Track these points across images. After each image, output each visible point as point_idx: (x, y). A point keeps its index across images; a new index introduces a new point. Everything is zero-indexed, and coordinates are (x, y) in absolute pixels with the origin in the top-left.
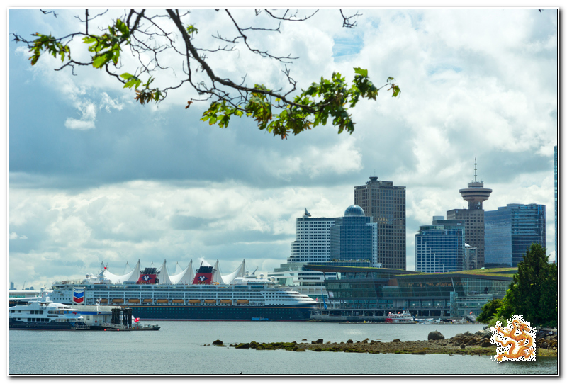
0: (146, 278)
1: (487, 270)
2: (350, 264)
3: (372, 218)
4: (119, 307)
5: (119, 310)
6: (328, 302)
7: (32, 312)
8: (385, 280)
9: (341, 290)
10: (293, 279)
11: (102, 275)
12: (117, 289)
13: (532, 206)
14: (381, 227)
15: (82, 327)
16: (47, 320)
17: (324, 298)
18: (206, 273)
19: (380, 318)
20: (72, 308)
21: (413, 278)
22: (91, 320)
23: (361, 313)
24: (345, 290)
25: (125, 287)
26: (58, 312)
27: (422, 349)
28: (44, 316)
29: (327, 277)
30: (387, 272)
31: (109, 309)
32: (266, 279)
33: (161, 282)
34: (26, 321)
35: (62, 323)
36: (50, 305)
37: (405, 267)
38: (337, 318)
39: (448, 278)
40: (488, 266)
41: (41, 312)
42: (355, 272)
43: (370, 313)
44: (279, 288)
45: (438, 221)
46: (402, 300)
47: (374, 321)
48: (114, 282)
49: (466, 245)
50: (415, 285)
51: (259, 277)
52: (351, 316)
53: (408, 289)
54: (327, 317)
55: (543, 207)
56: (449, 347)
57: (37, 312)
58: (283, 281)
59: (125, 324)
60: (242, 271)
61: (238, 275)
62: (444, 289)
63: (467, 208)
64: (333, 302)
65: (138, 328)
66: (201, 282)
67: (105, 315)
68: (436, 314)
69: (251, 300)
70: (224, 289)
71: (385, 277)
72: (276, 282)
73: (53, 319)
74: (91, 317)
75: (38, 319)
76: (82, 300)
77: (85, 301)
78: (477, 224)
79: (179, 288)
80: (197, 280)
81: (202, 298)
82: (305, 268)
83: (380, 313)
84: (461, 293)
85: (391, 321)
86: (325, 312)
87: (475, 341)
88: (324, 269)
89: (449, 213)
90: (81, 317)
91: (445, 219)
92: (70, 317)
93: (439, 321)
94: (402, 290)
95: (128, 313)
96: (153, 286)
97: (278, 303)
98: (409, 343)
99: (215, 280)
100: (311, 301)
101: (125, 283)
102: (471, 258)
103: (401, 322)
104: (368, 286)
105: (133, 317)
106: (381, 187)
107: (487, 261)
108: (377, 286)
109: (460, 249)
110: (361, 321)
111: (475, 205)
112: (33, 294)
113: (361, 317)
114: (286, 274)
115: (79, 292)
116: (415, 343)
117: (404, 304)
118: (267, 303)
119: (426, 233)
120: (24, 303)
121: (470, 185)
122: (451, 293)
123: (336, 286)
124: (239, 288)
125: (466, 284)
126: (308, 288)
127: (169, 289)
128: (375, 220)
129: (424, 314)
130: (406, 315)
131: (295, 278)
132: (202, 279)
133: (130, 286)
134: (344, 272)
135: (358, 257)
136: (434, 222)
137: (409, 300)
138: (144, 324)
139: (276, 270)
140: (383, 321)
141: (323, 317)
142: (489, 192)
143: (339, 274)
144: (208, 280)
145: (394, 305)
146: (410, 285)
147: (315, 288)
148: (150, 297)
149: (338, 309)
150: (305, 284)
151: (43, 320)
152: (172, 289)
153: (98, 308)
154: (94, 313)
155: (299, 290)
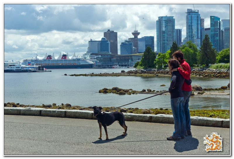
0: (49, 58)
1: (139, 54)
2: (103, 53)
3: (108, 41)
4: (40, 66)
5: (40, 67)
6: (97, 63)
7: (17, 68)
8: (112, 57)
9: (101, 60)
10: (88, 57)
11: (36, 57)
12: (41, 61)
13: (151, 37)
14: (111, 43)
15: (30, 71)
16: (21, 70)
17: (96, 62)
18: (65, 56)
19: (111, 67)
20: (27, 66)
21: (120, 56)
22: (33, 69)
23: (106, 66)
24: (102, 60)
25: (43, 60)
26: (24, 68)
27: (119, 75)
28: (20, 69)
29: (97, 57)
30: (113, 55)
31: (38, 66)
32: (81, 58)
33: (53, 59)
34: (15, 70)
35: (25, 71)
36: (21, 66)
37: (117, 53)
38: (100, 67)
39: (128, 56)
40: (139, 53)
41: (19, 68)
42: (104, 55)
43: (108, 66)
44: (84, 60)
45: (126, 41)
46: (117, 62)
47: (109, 68)
48: (40, 59)
49: (133, 47)
50: (120, 58)
51: (79, 57)
52: (103, 67)
53: (118, 59)
54: (97, 67)
55: (153, 37)
56: (126, 74)
57: (18, 68)
58: (85, 58)
59: (42, 70)
60: (74, 56)
61: (73, 57)
62: (127, 59)
63: (134, 37)
64: (99, 63)
65: (46, 71)
66: (63, 59)
67: (37, 68)
68: (125, 66)
69: (77, 63)
70: (70, 60)
71: (112, 56)
72: (83, 58)
73: (22, 69)
74: (33, 68)
75: (18, 70)
76: (30, 64)
77: (31, 64)
78: (136, 42)
79: (58, 60)
80: (62, 58)
81: (64, 63)
82: (91, 54)
83: (111, 66)
84: (132, 60)
85: (114, 68)
86: (96, 66)
87: (133, 72)
88: (96, 54)
89: (129, 39)
90: (30, 69)
91: (128, 40)
92: (27, 69)
93: (126, 67)
94: (117, 59)
95: (43, 67)
96: (50, 60)
97: (84, 64)
98: (116, 73)
99: (67, 58)
100: (93, 63)
101: (43, 59)
102: (135, 51)
103: (116, 68)
104: (108, 59)
105: (44, 68)
106: (111, 32)
107: (139, 51)
108: (110, 59)
109: (132, 49)
110: (106, 68)
111: (136, 37)
112: (17, 63)
113: (106, 67)
114: (86, 56)
115: (29, 62)
116: (117, 73)
117: (117, 63)
118: (81, 64)
119: (123, 45)
120: (14, 65)
121: (134, 31)
122: (129, 60)
123: (99, 59)
124: (74, 60)
125: (133, 58)
126: (92, 59)
127: (55, 61)
128: (109, 41)
129: (122, 66)
130: (118, 66)
131: (89, 57)
132: (64, 58)
133: (44, 60)
134: (101, 55)
135: (105, 51)
136: (125, 41)
137: (119, 62)
138: (47, 70)
139: (83, 55)
140: (112, 68)
141: (96, 67)
142: (139, 33)
143: (100, 56)
144: (65, 58)
145: (115, 64)
146: (119, 58)
147: (94, 59)
148: (50, 63)
149: (100, 65)
150: (91, 59)
151: (20, 70)
152: (56, 61)
153: (35, 66)
154: (34, 68)
155: (90, 60)
